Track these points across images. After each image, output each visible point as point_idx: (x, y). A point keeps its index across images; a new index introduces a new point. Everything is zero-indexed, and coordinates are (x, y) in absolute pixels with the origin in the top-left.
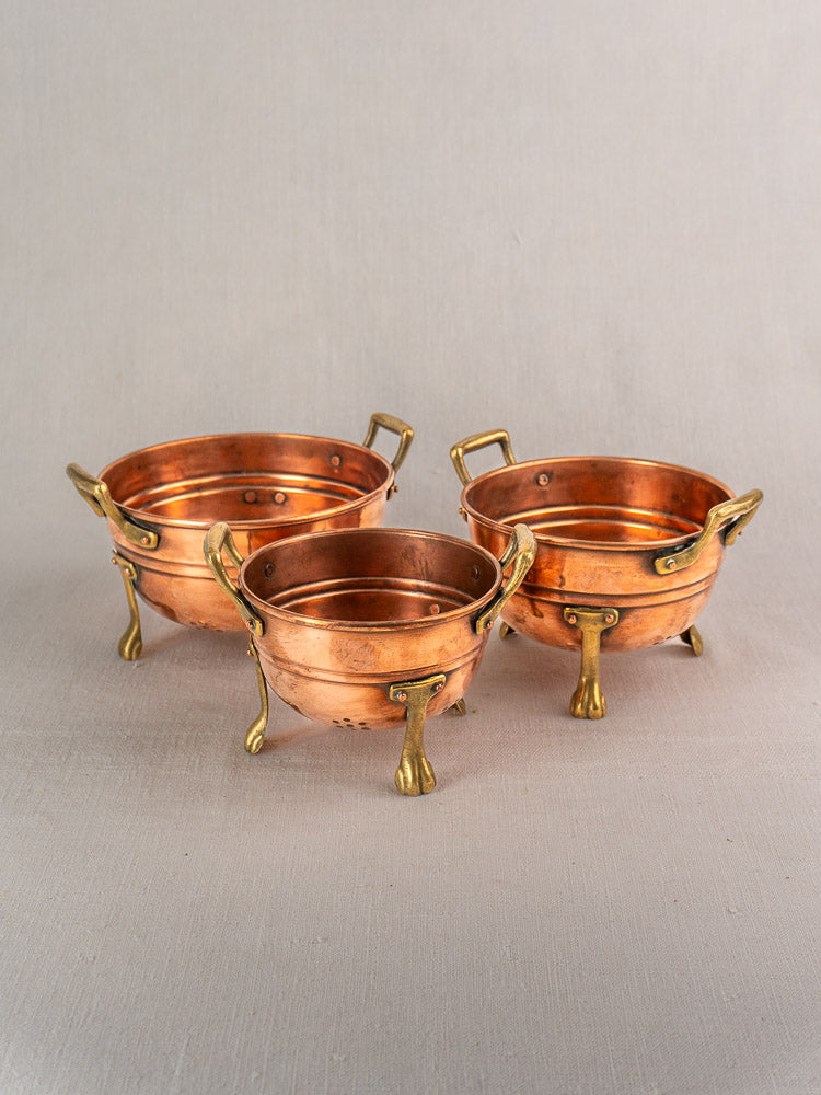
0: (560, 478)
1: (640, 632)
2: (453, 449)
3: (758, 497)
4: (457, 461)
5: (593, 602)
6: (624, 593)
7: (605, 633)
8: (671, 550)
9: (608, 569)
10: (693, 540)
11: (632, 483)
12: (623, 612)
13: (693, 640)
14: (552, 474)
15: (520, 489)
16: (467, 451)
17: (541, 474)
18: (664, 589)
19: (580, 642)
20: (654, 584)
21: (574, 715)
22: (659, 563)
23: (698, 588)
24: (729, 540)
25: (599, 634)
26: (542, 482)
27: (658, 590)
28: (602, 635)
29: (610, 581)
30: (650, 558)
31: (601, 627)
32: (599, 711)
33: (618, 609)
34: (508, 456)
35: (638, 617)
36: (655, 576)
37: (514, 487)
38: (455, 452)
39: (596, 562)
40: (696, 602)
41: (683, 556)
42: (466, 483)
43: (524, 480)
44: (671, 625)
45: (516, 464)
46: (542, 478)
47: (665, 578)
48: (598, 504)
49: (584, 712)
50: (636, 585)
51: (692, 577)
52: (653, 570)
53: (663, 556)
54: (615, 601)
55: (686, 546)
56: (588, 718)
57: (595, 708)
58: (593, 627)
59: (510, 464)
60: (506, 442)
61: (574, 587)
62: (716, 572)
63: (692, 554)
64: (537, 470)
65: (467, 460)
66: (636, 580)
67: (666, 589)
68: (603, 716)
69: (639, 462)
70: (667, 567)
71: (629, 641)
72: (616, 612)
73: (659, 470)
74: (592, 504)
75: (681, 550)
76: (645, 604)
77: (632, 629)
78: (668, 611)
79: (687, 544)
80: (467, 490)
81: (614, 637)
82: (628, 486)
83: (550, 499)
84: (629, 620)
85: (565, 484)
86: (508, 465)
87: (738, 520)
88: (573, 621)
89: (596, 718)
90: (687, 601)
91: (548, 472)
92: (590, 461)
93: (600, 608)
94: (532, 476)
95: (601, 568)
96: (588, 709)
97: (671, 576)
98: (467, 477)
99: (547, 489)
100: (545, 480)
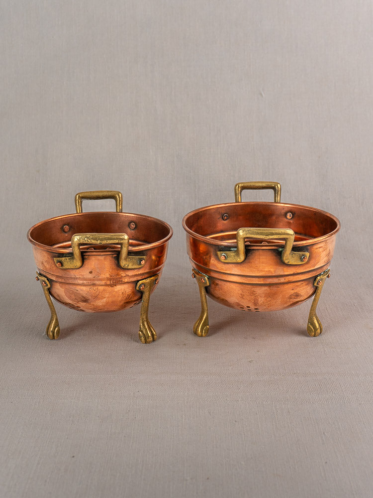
64: (286, 210)
94: (283, 211)
100: (290, 216)
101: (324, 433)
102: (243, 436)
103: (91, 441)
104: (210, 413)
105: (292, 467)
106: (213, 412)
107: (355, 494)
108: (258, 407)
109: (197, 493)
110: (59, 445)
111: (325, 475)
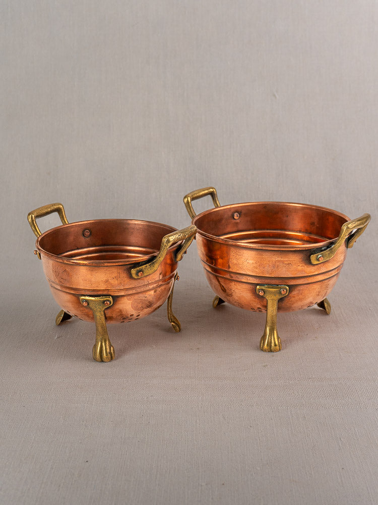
0: (246, 215)
1: (301, 300)
2: (185, 198)
3: (367, 218)
4: (188, 205)
5: (273, 282)
6: (293, 276)
7: (281, 300)
8: (320, 250)
9: (283, 262)
10: (332, 243)
11: (287, 217)
12: (292, 288)
13: (326, 305)
14: (241, 212)
15: (223, 221)
16: (193, 199)
17: (235, 212)
18: (314, 274)
19: (266, 307)
20: (310, 270)
21: (262, 350)
22: (313, 257)
23: (333, 273)
24: (350, 245)
25: (277, 301)
26: (236, 217)
27: (312, 274)
28: (279, 301)
29: (284, 269)
30: (307, 256)
31: (278, 297)
32: (278, 347)
33: (288, 286)
34: (216, 202)
35: (300, 290)
36: (310, 266)
37: (220, 220)
38: (186, 199)
39: (276, 258)
40: (331, 282)
41: (327, 253)
42: (193, 217)
43: (226, 216)
44: (318, 295)
45: (221, 207)
46: (236, 215)
47: (316, 267)
48: (267, 229)
49: (269, 348)
50: (299, 271)
51: (331, 266)
52: (308, 262)
53: (315, 254)
54: (287, 281)
55: (328, 247)
56: (271, 351)
57: (275, 345)
58: (273, 297)
59: (217, 207)
60: (214, 194)
61: (263, 273)
62: (342, 264)
63: (332, 252)
64: (232, 210)
65: (194, 203)
66: (300, 268)
67: (317, 273)
68: (280, 350)
69: (291, 204)
70: (318, 260)
71: (295, 305)
72: (287, 288)
73: (303, 209)
74: (264, 229)
75: (325, 250)
76: (304, 283)
77: (297, 298)
78: (317, 287)
79: (329, 246)
80: (195, 220)
81: (286, 303)
82: (285, 219)
83: (241, 227)
84: (295, 293)
85: (249, 219)
86: (216, 208)
87: (356, 232)
88: (261, 294)
89: (275, 351)
90: (327, 281)
91: (239, 211)
92: (263, 205)
93: (277, 285)
94: (230, 214)
95: (279, 261)
96: (271, 346)
97: (320, 265)
98: (194, 214)
99: (238, 221)
100: (237, 216)
101: (340, 439)
102: (259, 441)
103: (104, 446)
104: (224, 418)
105: (308, 473)
106: (228, 417)
107: (372, 501)
108: (273, 412)
109: (212, 499)
110: (73, 450)
111: (342, 481)
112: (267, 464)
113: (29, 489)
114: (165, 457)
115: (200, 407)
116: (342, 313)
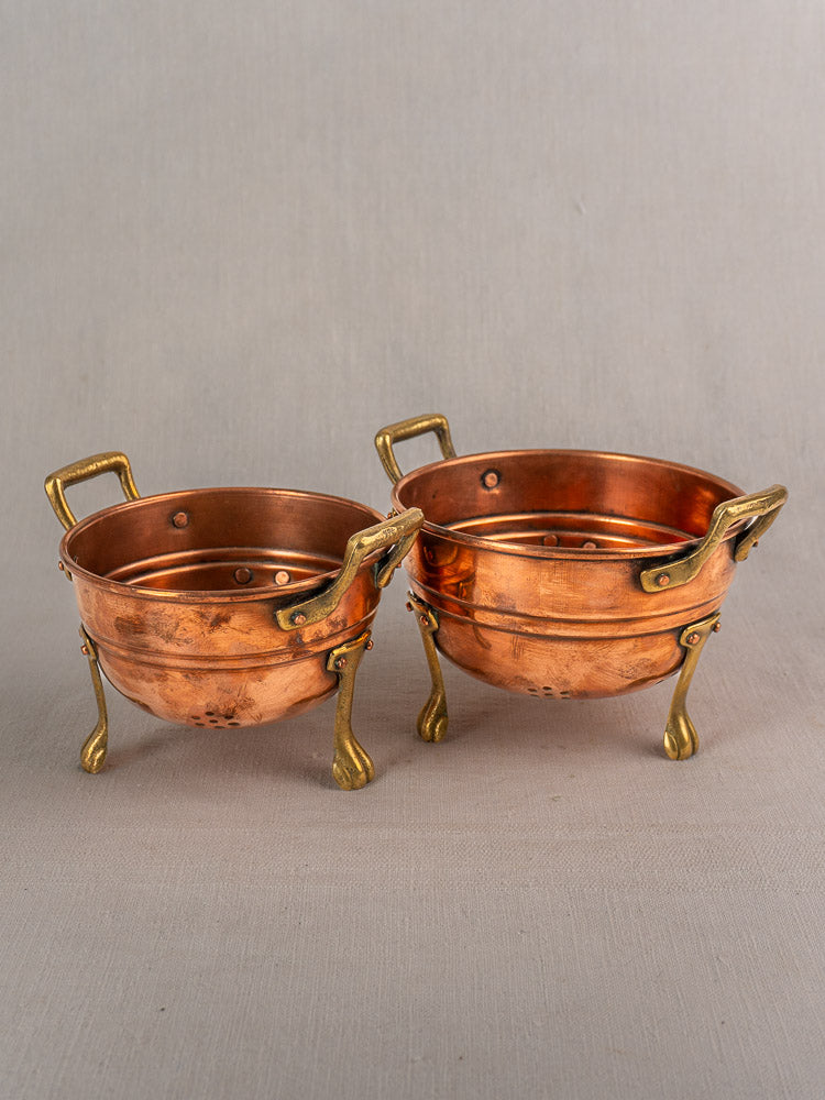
101: (718, 958)
102: (540, 963)
103: (201, 976)
104: (465, 913)
105: (646, 1033)
106: (472, 911)
107: (786, 1092)
108: (570, 898)
109: (437, 1090)
110: (131, 984)
111: (720, 1049)
112: (558, 1012)
113: (35, 1072)
114: (334, 999)
115: (411, 888)
116: (724, 684)
